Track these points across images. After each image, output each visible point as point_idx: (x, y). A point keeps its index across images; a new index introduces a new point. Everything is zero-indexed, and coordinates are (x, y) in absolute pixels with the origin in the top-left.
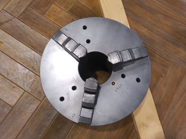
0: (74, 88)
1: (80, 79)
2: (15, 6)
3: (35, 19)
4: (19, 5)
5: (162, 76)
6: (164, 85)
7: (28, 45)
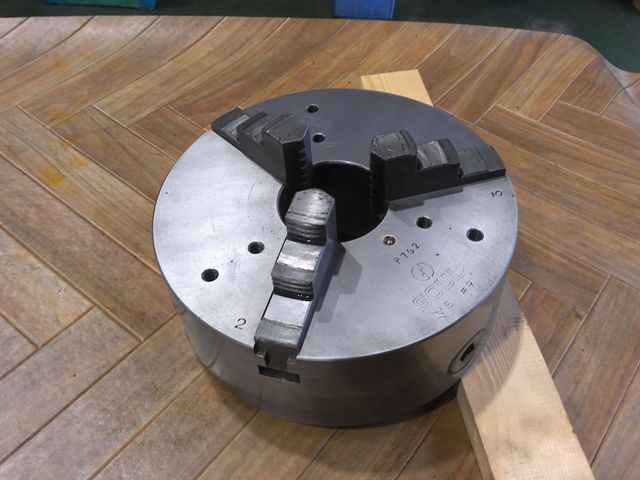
0: (255, 248)
1: (280, 226)
2: (125, 103)
3: (175, 135)
4: (140, 101)
5: (578, 316)
6: (588, 342)
7: (142, 191)
